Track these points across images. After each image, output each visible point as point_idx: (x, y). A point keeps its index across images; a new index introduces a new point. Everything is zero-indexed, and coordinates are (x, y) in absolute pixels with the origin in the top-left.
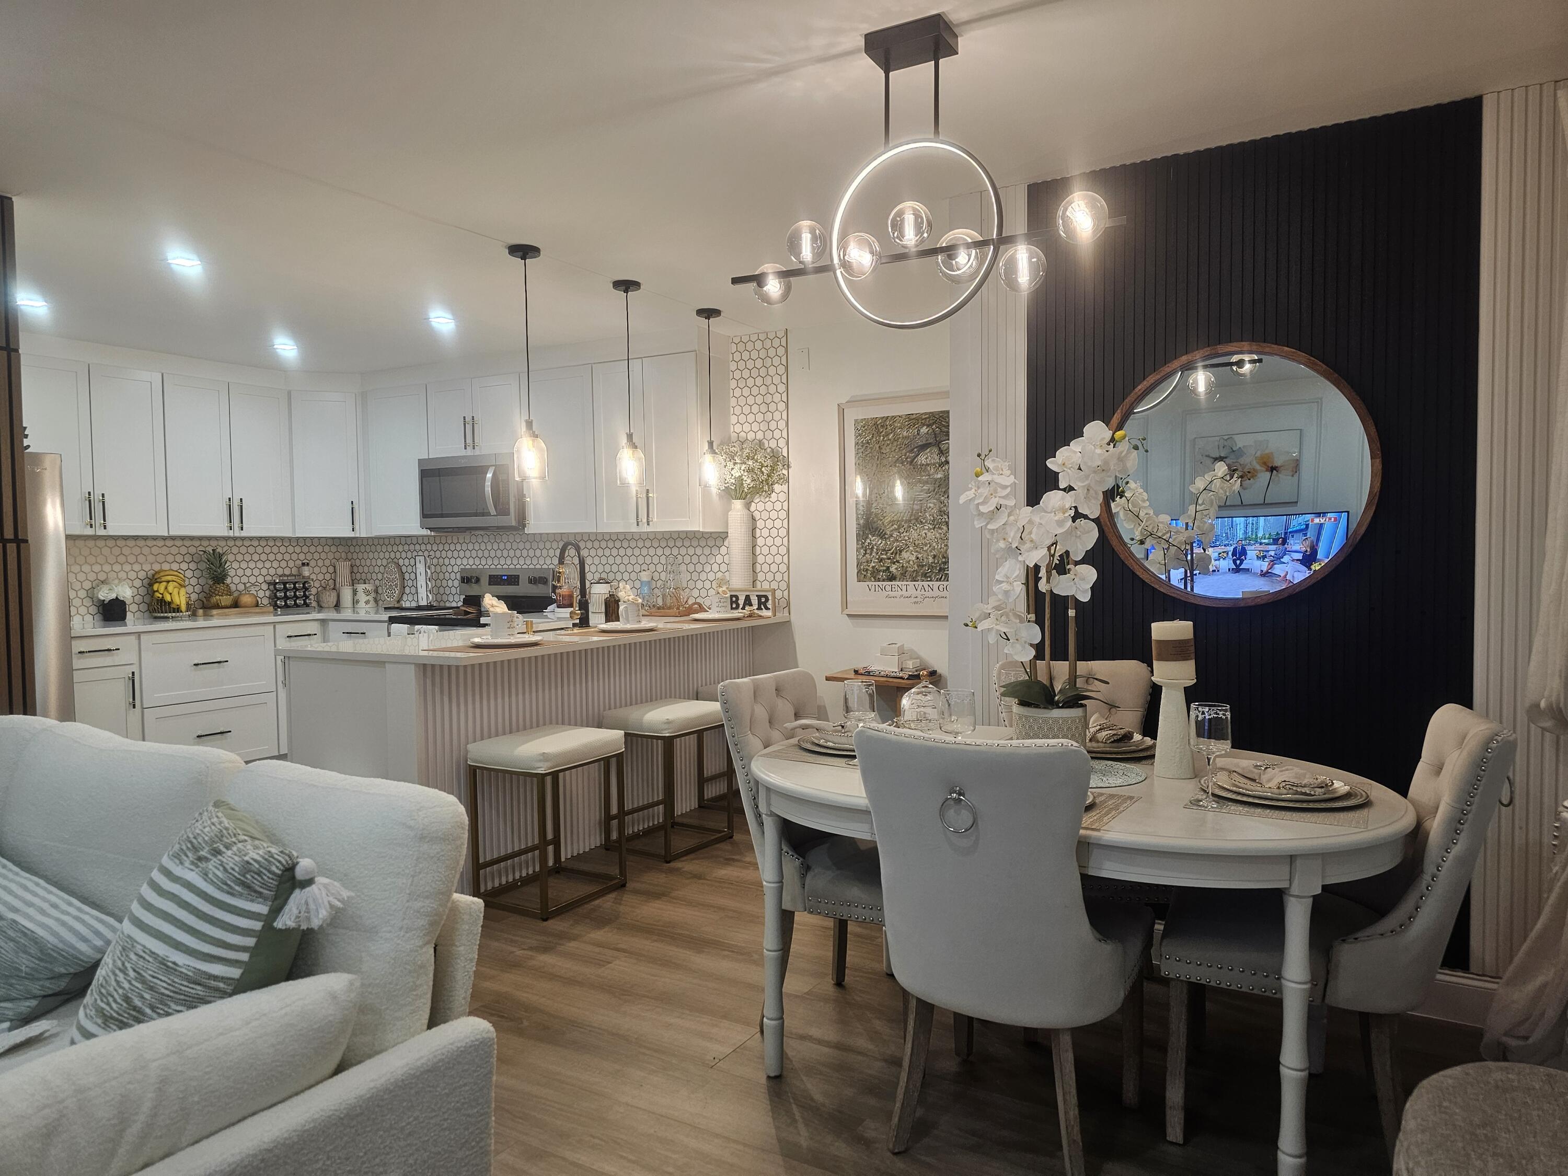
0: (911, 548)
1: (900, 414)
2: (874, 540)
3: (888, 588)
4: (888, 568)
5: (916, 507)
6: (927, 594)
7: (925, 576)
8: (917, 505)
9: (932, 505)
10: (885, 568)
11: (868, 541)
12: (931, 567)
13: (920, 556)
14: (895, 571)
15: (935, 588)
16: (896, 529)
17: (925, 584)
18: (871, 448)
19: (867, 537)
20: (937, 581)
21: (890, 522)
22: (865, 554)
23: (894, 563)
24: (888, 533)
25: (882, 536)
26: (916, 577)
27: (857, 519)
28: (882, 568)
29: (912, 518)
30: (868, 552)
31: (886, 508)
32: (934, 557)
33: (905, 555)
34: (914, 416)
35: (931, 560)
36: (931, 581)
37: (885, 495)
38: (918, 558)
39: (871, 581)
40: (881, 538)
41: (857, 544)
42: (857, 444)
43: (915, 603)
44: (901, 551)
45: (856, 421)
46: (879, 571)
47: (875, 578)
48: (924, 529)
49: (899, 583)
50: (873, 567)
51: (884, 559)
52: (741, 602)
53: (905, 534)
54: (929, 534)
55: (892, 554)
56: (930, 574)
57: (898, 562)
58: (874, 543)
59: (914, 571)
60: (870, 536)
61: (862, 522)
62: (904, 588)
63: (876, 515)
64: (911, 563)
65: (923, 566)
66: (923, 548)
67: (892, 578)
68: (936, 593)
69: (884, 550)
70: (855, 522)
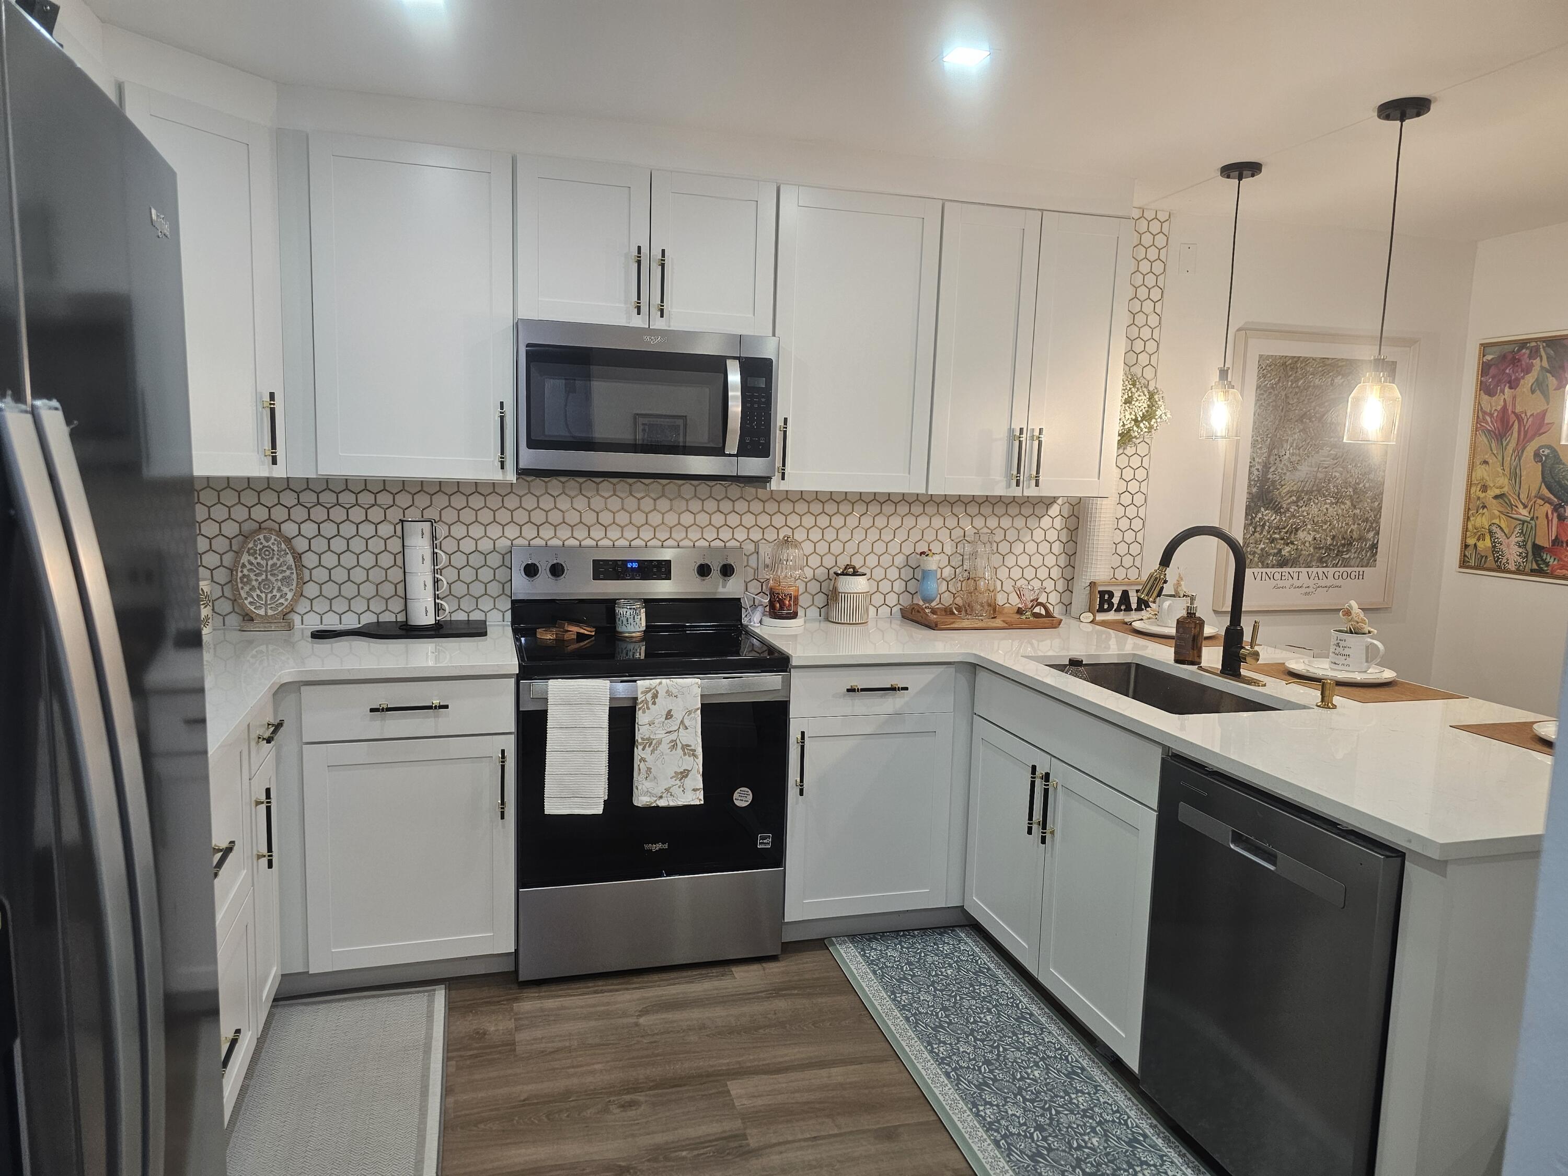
0: (1309, 527)
1: (1314, 356)
2: (1268, 515)
3: (1277, 576)
4: (1280, 550)
5: (1320, 475)
6: (1321, 583)
7: (1322, 562)
8: (1321, 472)
9: (1337, 474)
10: (1276, 551)
11: (1260, 515)
12: (1328, 549)
13: (1318, 536)
14: (1287, 554)
15: (1330, 575)
16: (1294, 502)
17: (1320, 570)
18: (1276, 396)
19: (1258, 511)
20: (1333, 567)
21: (1289, 492)
22: (1254, 532)
23: (1287, 544)
24: (1285, 506)
25: (1277, 509)
26: (1311, 561)
27: (1250, 486)
28: (1272, 551)
29: (1315, 488)
30: (1258, 529)
31: (1285, 474)
32: (1333, 538)
33: (1301, 535)
34: (1330, 362)
35: (1329, 541)
36: (1326, 567)
37: (1286, 457)
38: (1315, 539)
39: (1257, 566)
40: (1276, 513)
41: (1246, 519)
42: (1258, 387)
43: (1306, 594)
44: (1297, 530)
45: (1261, 356)
46: (1268, 554)
47: (1262, 563)
48: (1326, 504)
49: (1291, 570)
50: (1262, 549)
51: (1276, 539)
52: (1116, 600)
53: (1304, 508)
54: (1331, 509)
55: (1286, 533)
56: (1326, 558)
57: (1292, 543)
58: (1266, 518)
59: (1309, 555)
60: (1262, 509)
61: (1254, 490)
62: (1295, 576)
63: (1274, 482)
64: (1307, 544)
65: (1320, 548)
66: (1322, 526)
67: (1283, 563)
68: (1331, 581)
69: (1277, 528)
70: (1246, 491)
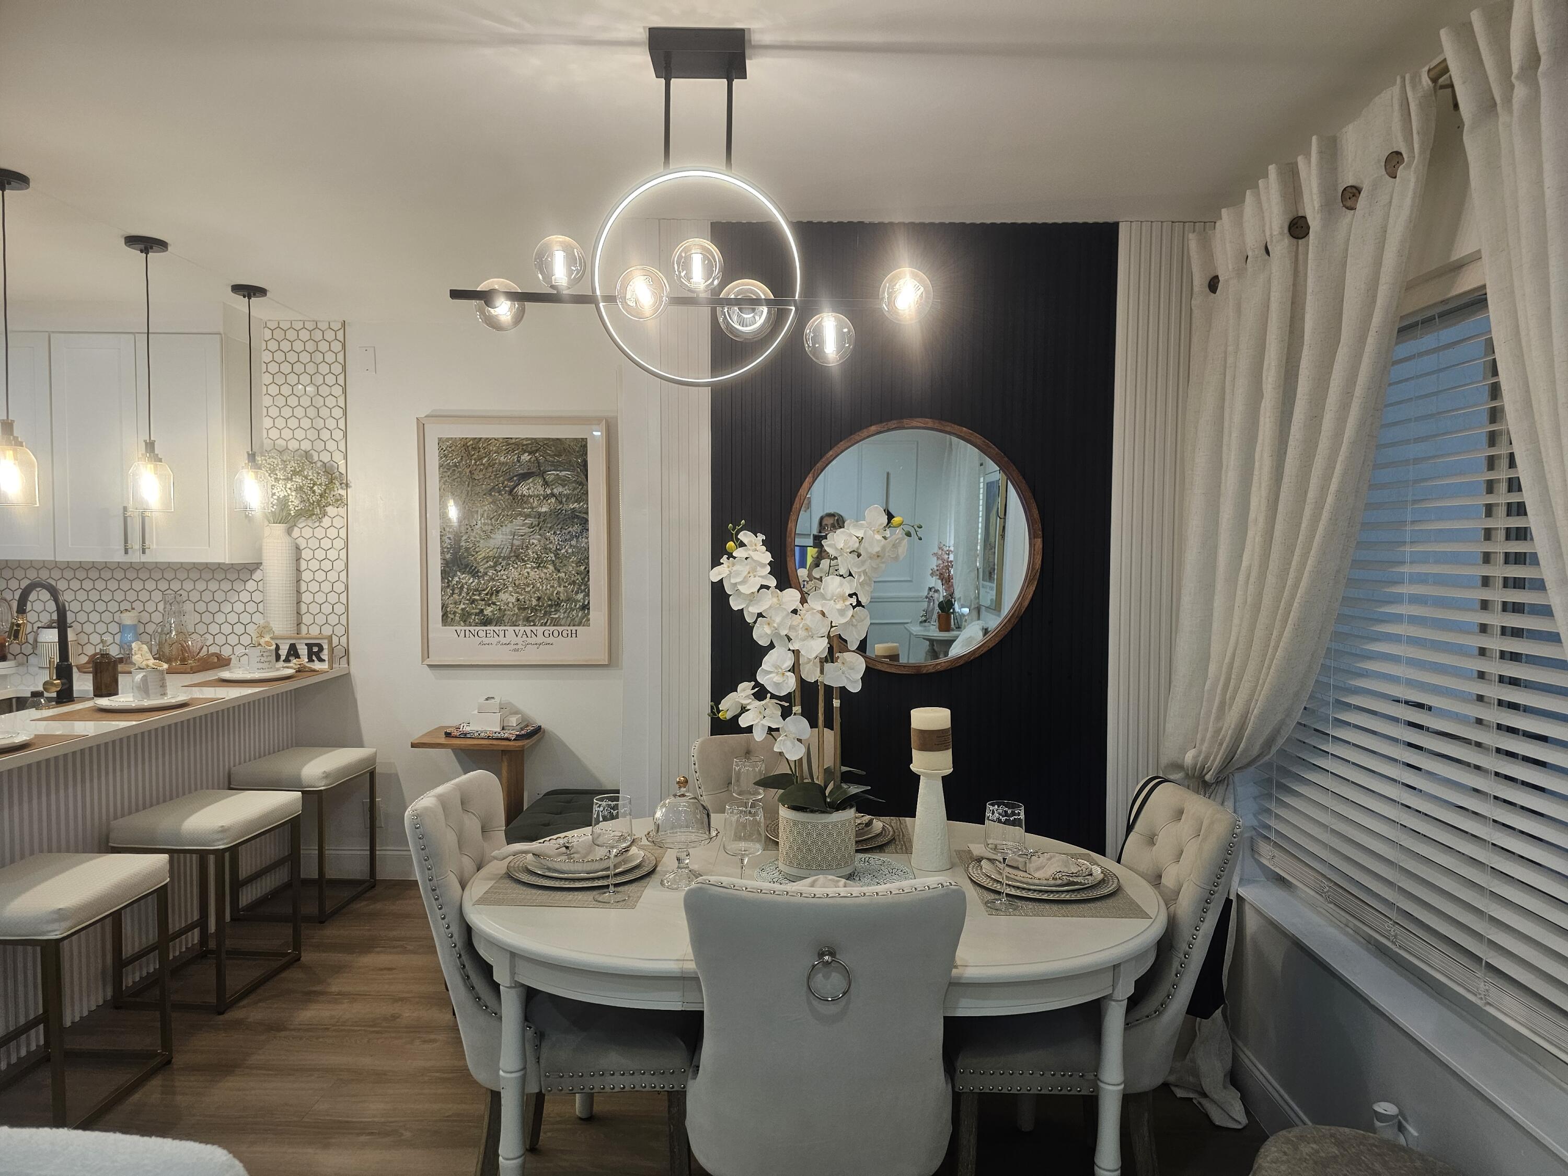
0: (510, 589)
1: (496, 437)
2: (464, 578)
3: (482, 634)
4: (482, 611)
5: (516, 543)
6: (529, 640)
7: (528, 621)
8: (517, 540)
9: (535, 542)
10: (478, 611)
11: (456, 579)
12: (534, 609)
13: (521, 597)
14: (490, 614)
15: (540, 633)
16: (490, 567)
17: (528, 629)
18: (460, 473)
19: (455, 575)
20: (541, 625)
21: (484, 558)
22: (453, 594)
23: (489, 605)
24: (482, 570)
25: (474, 573)
26: (516, 621)
27: (442, 553)
28: (473, 611)
29: (512, 554)
30: (456, 591)
31: (479, 542)
32: (539, 599)
33: (503, 596)
34: (514, 441)
35: (534, 602)
36: (534, 625)
37: (477, 527)
38: (518, 600)
39: (460, 625)
40: (473, 576)
41: (443, 582)
42: (441, 466)
43: (515, 650)
44: (498, 592)
45: (440, 439)
46: (470, 614)
47: (465, 621)
48: (526, 568)
49: (496, 629)
50: (463, 609)
51: (477, 600)
52: (283, 652)
53: (502, 572)
54: (532, 573)
55: (487, 594)
56: (534, 618)
57: (494, 604)
58: (464, 581)
59: (513, 615)
60: (459, 573)
61: (448, 556)
62: (502, 634)
63: (467, 549)
64: (511, 605)
65: (525, 609)
66: (524, 589)
67: (486, 622)
68: (540, 639)
69: (477, 590)
70: (440, 557)
